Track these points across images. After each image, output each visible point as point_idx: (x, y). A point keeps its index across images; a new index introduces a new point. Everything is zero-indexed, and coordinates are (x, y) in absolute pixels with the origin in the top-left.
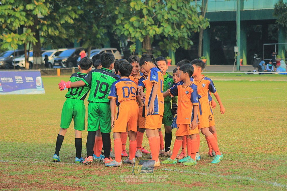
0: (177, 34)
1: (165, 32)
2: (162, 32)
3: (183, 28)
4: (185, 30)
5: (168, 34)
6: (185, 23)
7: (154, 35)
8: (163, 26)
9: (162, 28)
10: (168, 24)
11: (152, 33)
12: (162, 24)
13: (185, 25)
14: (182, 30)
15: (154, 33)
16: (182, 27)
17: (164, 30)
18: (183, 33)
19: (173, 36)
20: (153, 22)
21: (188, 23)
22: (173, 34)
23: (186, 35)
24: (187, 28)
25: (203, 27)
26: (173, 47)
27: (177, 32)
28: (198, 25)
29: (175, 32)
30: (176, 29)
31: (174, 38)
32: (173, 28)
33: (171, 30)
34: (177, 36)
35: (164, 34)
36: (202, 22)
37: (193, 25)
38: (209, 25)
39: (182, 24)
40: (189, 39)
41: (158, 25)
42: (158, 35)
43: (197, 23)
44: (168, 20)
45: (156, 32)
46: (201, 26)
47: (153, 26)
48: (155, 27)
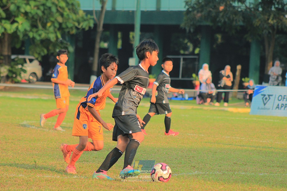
0: (40, 35)
1: (19, 31)
2: (15, 30)
3: (50, 27)
4: (51, 29)
5: (28, 33)
6: (52, 19)
7: (3, 34)
8: (17, 22)
9: (16, 25)
10: (27, 19)
12: (16, 19)
13: (53, 22)
14: (48, 30)
15: (3, 31)
16: (49, 24)
17: (17, 28)
18: (48, 33)
19: (34, 38)
20: (4, 15)
21: (56, 20)
22: (33, 35)
23: (52, 37)
24: (55, 27)
25: (82, 26)
26: (36, 53)
27: (40, 32)
28: (74, 25)
29: (37, 32)
30: (40, 27)
31: (36, 41)
32: (34, 26)
33: (28, 29)
34: (38, 38)
35: (19, 33)
36: (81, 20)
37: (66, 23)
38: (92, 25)
39: (48, 20)
40: (69, 43)
41: (12, 20)
42: (9, 35)
43: (74, 21)
44: (26, 14)
45: (5, 29)
46: (79, 25)
47: (3, 21)
48: (5, 23)
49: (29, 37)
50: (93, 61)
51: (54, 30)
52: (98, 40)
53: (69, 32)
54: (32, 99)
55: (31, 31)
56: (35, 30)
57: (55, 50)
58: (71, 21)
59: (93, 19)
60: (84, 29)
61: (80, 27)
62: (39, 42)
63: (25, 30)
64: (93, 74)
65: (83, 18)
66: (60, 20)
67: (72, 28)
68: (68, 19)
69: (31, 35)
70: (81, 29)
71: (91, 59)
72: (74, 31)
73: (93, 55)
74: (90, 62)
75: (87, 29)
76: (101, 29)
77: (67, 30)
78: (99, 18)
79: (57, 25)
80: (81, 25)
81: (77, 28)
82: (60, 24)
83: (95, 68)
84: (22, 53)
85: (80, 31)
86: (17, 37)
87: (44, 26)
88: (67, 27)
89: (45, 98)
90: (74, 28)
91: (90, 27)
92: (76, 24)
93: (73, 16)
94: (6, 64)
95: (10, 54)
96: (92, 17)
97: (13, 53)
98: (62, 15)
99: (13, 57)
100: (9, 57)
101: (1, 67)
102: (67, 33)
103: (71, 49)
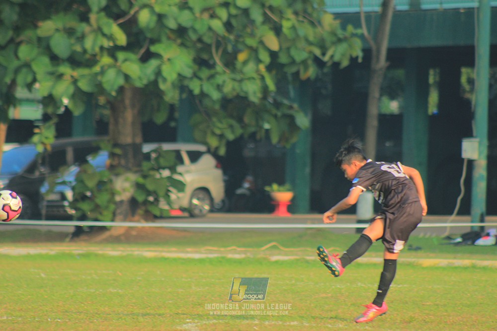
0: (219, 88)
1: (165, 80)
2: (152, 78)
3: (245, 63)
4: (250, 69)
5: (186, 83)
6: (252, 42)
7: (121, 90)
8: (157, 56)
9: (153, 63)
10: (183, 45)
11: (112, 80)
12: (153, 49)
13: (254, 51)
14: (241, 72)
15: (121, 81)
16: (242, 57)
17: (159, 71)
18: (241, 81)
19: (203, 95)
20: (122, 38)
21: (261, 42)
22: (201, 86)
23: (252, 90)
24: (259, 61)
25: (332, 57)
26: (213, 134)
27: (219, 80)
28: (311, 52)
29: (211, 77)
30: (220, 67)
31: (206, 102)
32: (202, 62)
33: (188, 71)
34: (215, 95)
35: (162, 86)
36: (329, 39)
37: (288, 49)
38: (358, 53)
39: (240, 46)
40: (296, 106)
41: (143, 51)
42: (137, 91)
43: (311, 44)
44: (181, 32)
45: (127, 77)
46: (324, 54)
47: (121, 56)
48: (125, 60)
49: (191, 92)
51: (258, 70)
52: (375, 92)
53: (297, 74)
54: (201, 261)
55: (195, 75)
56: (205, 73)
57: (261, 127)
58: (302, 44)
59: (362, 37)
60: (336, 65)
61: (326, 58)
62: (217, 106)
63: (181, 77)
65: (333, 33)
66: (273, 43)
67: (304, 62)
68: (296, 39)
69: (195, 87)
70: (329, 64)
72: (311, 72)
75: (345, 63)
76: (382, 62)
77: (291, 70)
78: (377, 34)
79: (265, 58)
80: (329, 53)
81: (319, 62)
82: (273, 55)
85: (326, 70)
86: (159, 94)
87: (230, 62)
88: (293, 62)
89: (237, 256)
90: (310, 62)
91: (353, 59)
92: (317, 52)
93: (306, 31)
94: (128, 169)
95: (138, 140)
96: (359, 31)
97: (147, 139)
98: (278, 30)
99: (147, 148)
100: (137, 148)
101: (117, 175)
102: (290, 78)
103: (303, 121)
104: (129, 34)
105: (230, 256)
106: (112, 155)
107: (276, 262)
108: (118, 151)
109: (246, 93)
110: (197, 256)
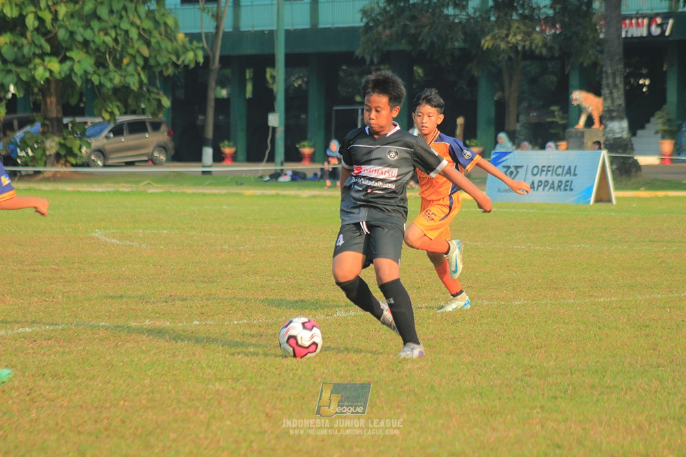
0: (111, 80)
1: (76, 74)
2: (68, 73)
3: (128, 65)
4: (131, 69)
5: (89, 77)
6: (131, 51)
7: (47, 80)
8: (71, 59)
9: (68, 64)
10: (87, 52)
11: (41, 74)
12: (68, 54)
13: (133, 57)
14: (125, 70)
15: (47, 75)
16: (125, 61)
17: (72, 70)
18: (125, 77)
19: (101, 85)
20: (48, 48)
21: (138, 51)
22: (100, 80)
23: (133, 83)
24: (137, 64)
25: (183, 61)
26: (106, 111)
27: (112, 75)
28: (170, 59)
29: (106, 74)
30: (111, 67)
31: (104, 90)
32: (100, 64)
33: (90, 69)
34: (109, 85)
35: (74, 79)
36: (181, 50)
37: (155, 57)
38: (201, 60)
39: (124, 54)
40: (161, 93)
41: (60, 57)
42: (58, 81)
43: (170, 53)
44: (86, 44)
45: (51, 72)
46: (178, 59)
47: (47, 59)
48: (50, 61)
49: (93, 83)
50: (205, 121)
51: (136, 70)
52: (212, 83)
53: (161, 72)
55: (95, 72)
56: (102, 71)
57: (139, 107)
58: (164, 53)
59: (203, 48)
60: (186, 67)
61: (179, 63)
62: (110, 93)
63: (86, 72)
64: (207, 145)
65: (183, 46)
66: (146, 52)
67: (166, 65)
68: (159, 50)
69: (96, 80)
70: (182, 66)
71: (201, 117)
72: (170, 71)
73: (204, 112)
74: (199, 123)
75: (192, 65)
76: (216, 64)
77: (157, 70)
78: (213, 46)
79: (140, 61)
80: (182, 58)
81: (175, 65)
82: (146, 60)
83: (210, 133)
84: (81, 113)
85: (180, 70)
86: (73, 84)
87: (118, 64)
88: (158, 64)
89: (126, 190)
90: (169, 65)
91: (197, 63)
92: (174, 58)
93: (167, 45)
94: (53, 134)
95: (60, 115)
96: (201, 45)
97: (66, 114)
98: (148, 44)
99: (66, 121)
100: (59, 121)
101: (47, 138)
102: (157, 75)
103: (166, 102)
104: (52, 47)
105: (121, 190)
106: (43, 125)
107: (152, 193)
108: (47, 122)
109: (129, 84)
110: (100, 190)
